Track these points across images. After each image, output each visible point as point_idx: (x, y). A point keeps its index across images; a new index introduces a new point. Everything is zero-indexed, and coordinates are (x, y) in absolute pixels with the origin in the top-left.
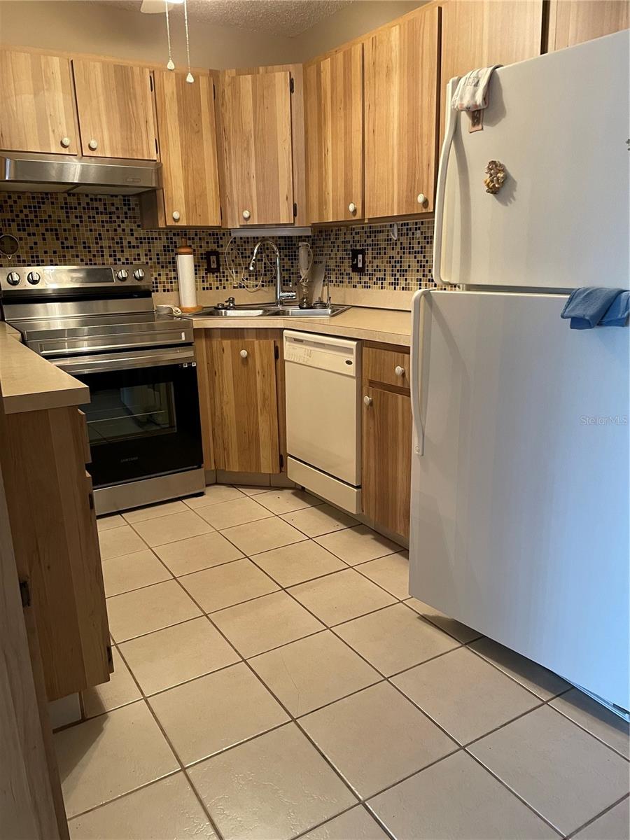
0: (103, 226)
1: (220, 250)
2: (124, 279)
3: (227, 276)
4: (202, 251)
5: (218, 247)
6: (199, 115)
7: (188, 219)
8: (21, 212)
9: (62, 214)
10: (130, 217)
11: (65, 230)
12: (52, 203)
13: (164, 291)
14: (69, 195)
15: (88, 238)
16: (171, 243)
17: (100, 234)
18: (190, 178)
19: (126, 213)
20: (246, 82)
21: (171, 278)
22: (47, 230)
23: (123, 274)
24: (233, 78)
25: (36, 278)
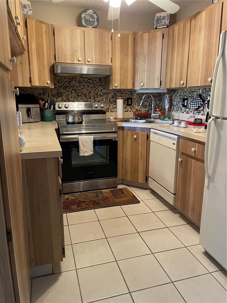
0: (92, 89)
1: (132, 97)
2: (97, 107)
3: (134, 107)
4: (126, 98)
5: (132, 96)
6: (128, 49)
7: (120, 86)
8: (65, 83)
9: (78, 84)
10: (101, 85)
11: (79, 90)
12: (75, 80)
13: (111, 112)
14: (81, 78)
15: (86, 93)
16: (115, 95)
17: (90, 91)
18: (122, 72)
19: (100, 84)
20: (146, 36)
21: (114, 107)
22: (73, 90)
23: (96, 106)
24: (141, 34)
25: (67, 106)
